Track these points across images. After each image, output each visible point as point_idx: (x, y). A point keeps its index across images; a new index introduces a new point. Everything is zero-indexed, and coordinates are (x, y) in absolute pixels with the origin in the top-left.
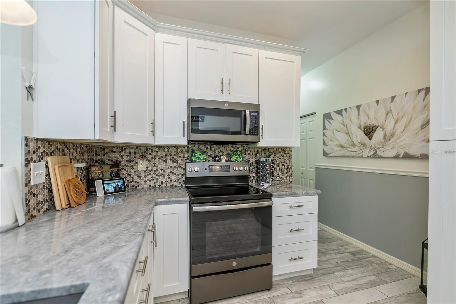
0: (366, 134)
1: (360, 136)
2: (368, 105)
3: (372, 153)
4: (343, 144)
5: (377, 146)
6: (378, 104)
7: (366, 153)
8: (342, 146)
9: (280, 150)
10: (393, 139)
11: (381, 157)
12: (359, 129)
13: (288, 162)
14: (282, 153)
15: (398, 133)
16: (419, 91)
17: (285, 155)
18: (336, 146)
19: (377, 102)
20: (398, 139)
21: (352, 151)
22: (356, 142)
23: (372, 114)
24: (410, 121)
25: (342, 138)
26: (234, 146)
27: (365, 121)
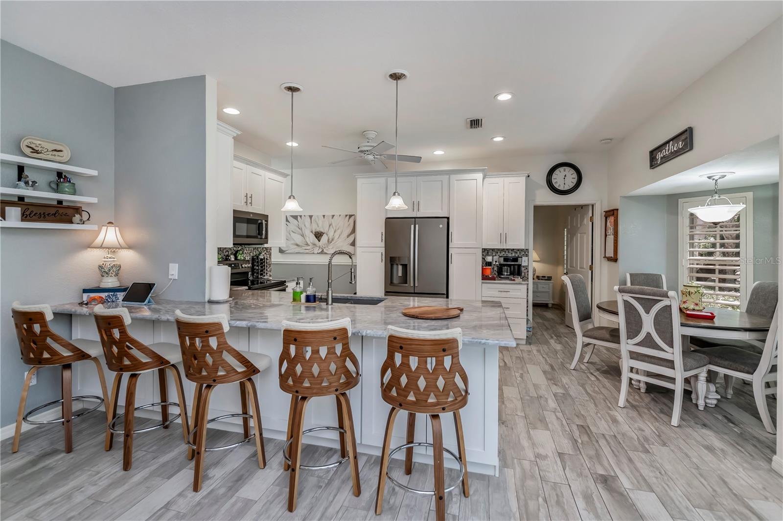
0: (316, 237)
1: (312, 238)
2: (318, 216)
3: (320, 250)
4: (298, 243)
5: (324, 246)
6: (324, 218)
7: (316, 250)
8: (297, 245)
9: (264, 249)
10: (333, 242)
11: (326, 253)
12: (311, 233)
13: (269, 259)
14: (265, 252)
15: (336, 239)
16: (346, 216)
17: (267, 253)
18: (292, 244)
19: (324, 216)
20: (335, 242)
21: (306, 249)
22: (309, 243)
23: (320, 224)
24: (342, 233)
25: (298, 239)
26: (236, 246)
27: (316, 228)
